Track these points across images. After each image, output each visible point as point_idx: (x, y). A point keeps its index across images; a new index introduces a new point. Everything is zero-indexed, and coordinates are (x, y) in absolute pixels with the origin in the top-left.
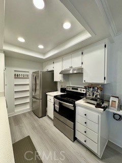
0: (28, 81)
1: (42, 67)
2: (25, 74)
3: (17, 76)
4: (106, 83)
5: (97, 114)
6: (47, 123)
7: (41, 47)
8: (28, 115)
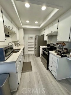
0: (33, 41)
1: (40, 33)
2: (32, 37)
3: (29, 38)
4: (70, 41)
5: (57, 58)
6: (39, 60)
7: (36, 22)
8: (33, 55)
